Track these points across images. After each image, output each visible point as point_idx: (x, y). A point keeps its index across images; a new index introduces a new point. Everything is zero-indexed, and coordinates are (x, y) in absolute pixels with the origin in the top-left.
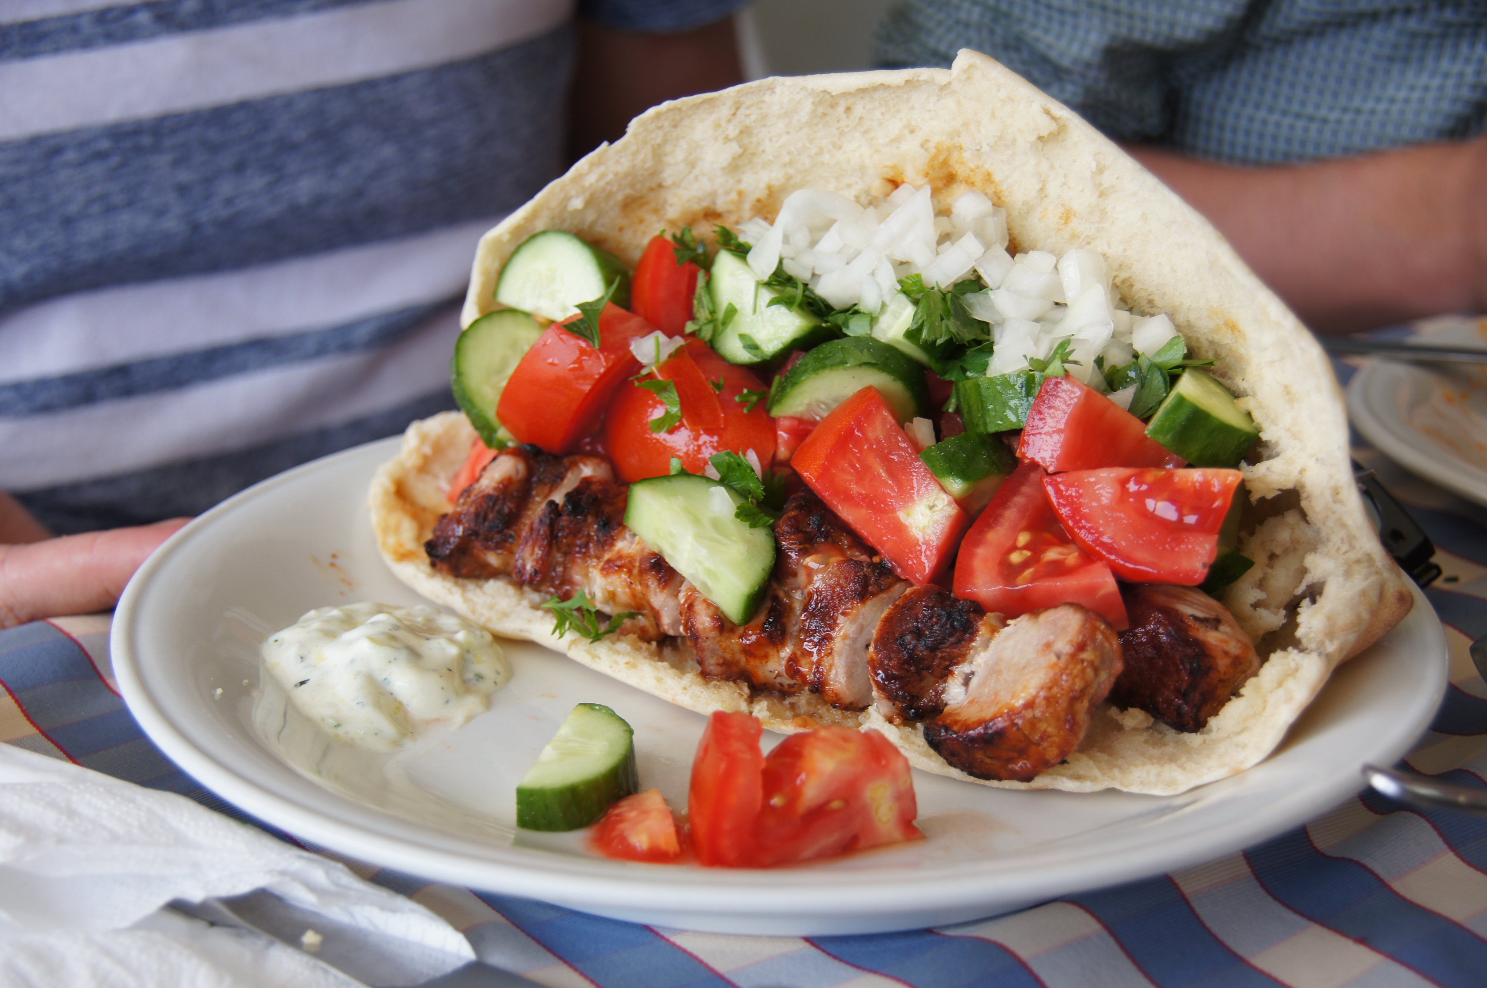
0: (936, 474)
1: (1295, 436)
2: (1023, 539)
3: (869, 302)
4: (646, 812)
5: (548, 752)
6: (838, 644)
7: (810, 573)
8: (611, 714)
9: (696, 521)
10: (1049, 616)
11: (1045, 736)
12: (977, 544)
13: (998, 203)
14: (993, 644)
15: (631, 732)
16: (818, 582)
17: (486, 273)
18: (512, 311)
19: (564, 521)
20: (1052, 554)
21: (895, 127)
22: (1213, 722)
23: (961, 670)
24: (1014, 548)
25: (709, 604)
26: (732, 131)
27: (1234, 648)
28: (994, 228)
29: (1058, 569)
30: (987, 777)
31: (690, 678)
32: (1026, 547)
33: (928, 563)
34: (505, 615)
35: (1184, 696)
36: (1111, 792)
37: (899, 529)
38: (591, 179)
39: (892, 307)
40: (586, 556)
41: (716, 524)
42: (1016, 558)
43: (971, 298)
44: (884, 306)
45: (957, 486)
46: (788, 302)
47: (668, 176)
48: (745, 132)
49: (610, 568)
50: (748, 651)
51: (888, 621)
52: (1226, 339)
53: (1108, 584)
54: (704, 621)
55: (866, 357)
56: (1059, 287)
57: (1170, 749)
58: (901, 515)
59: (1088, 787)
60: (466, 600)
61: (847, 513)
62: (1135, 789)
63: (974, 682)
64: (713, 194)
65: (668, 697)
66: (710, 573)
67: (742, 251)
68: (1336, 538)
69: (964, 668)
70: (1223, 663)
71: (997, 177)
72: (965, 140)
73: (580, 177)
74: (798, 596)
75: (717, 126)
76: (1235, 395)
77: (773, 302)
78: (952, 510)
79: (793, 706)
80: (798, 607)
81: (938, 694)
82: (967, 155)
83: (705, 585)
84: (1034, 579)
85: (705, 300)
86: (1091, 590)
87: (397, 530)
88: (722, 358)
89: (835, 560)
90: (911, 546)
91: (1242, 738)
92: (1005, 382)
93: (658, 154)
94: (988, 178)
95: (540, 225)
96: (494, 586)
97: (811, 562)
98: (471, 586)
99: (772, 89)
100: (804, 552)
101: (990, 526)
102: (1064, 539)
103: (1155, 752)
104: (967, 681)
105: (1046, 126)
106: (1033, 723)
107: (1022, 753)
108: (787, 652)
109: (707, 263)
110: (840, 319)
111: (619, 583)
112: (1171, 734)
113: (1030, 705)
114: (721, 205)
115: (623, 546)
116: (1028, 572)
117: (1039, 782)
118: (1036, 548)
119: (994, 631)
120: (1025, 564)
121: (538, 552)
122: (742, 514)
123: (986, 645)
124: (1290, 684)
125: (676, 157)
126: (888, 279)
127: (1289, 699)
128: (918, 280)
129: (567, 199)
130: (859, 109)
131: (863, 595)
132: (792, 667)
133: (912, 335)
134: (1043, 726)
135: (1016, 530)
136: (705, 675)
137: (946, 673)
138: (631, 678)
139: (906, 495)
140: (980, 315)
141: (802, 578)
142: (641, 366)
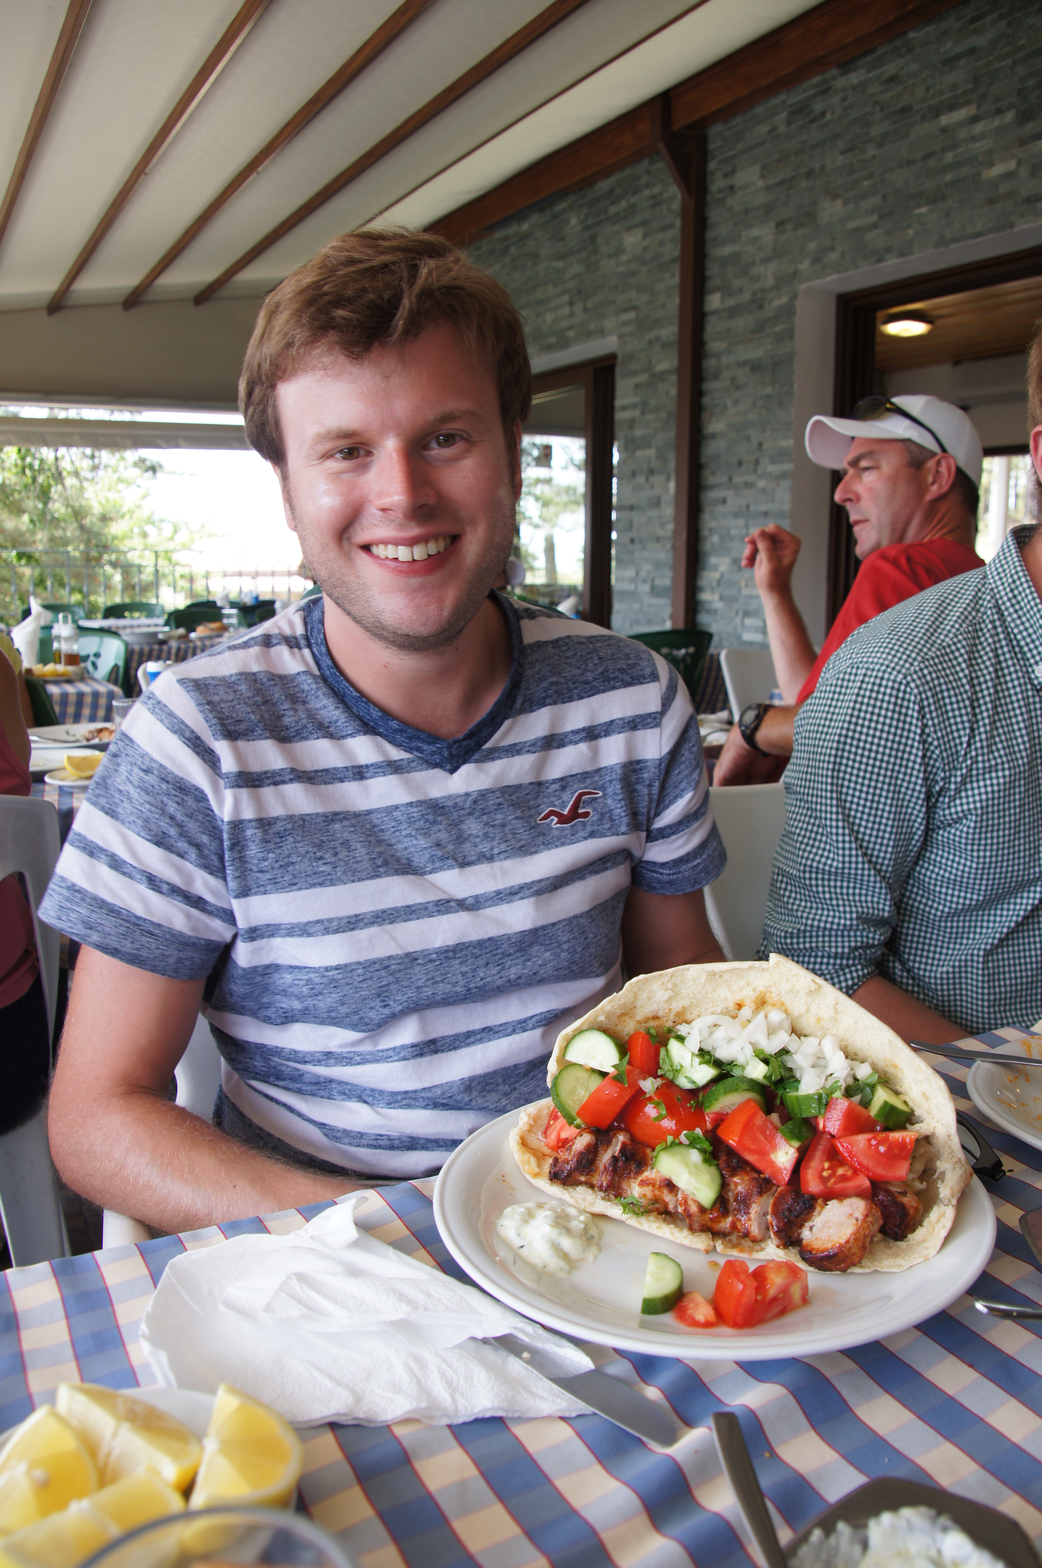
0: (787, 1139)
1: (929, 1113)
2: (826, 1165)
3: (741, 1060)
4: (697, 1304)
5: (648, 1279)
6: (753, 1215)
7: (736, 1184)
8: (666, 1256)
9: (687, 1166)
10: (848, 1202)
11: (854, 1254)
12: (807, 1168)
13: (786, 1012)
14: (823, 1213)
15: (679, 1265)
16: (740, 1188)
17: (561, 1048)
18: (575, 1064)
19: (620, 1164)
20: (840, 1171)
21: (742, 983)
22: (910, 1236)
23: (807, 1225)
24: (823, 1170)
25: (696, 1201)
26: (669, 986)
27: (914, 1204)
28: (787, 1026)
29: (844, 1178)
30: (826, 1270)
31: (686, 1232)
32: (829, 1169)
33: (786, 1176)
34: (592, 1204)
35: (898, 1227)
36: (875, 1271)
37: (772, 1163)
38: (608, 1008)
39: (751, 1063)
40: (629, 1178)
41: (695, 1166)
42: (825, 1174)
43: (786, 1058)
44: (748, 1063)
45: (796, 1144)
46: (708, 1063)
47: (639, 1004)
48: (675, 985)
49: (643, 1183)
50: (712, 1220)
51: (775, 1205)
52: (891, 1070)
53: (867, 1183)
54: (694, 1209)
55: (745, 1087)
56: (822, 1051)
57: (894, 1249)
58: (773, 1157)
59: (867, 1270)
60: (572, 1197)
61: (750, 1157)
62: (886, 1270)
63: (814, 1229)
64: (658, 1011)
65: (678, 1241)
66: (696, 1188)
67: (681, 1039)
68: (946, 1153)
69: (810, 1223)
70: (911, 1211)
71: (787, 1004)
72: (772, 989)
73: (603, 1007)
74: (730, 1193)
75: (663, 984)
76: (897, 1093)
77: (700, 1063)
78: (796, 1155)
79: (730, 1241)
80: (732, 1200)
81: (799, 1234)
82: (774, 995)
83: (693, 1193)
84: (835, 1183)
85: (667, 1061)
86: (859, 1187)
87: (529, 1163)
88: (677, 1086)
89: (746, 1178)
90: (778, 1170)
91: (926, 1244)
92: (809, 1097)
93: (636, 996)
94: (783, 1004)
95: (585, 1027)
96: (581, 1189)
97: (736, 1179)
98: (571, 1189)
99: (688, 970)
100: (733, 1175)
101: (810, 1160)
102: (842, 1162)
103: (889, 1252)
104: (811, 1228)
105: (813, 986)
106: (849, 1250)
107: (843, 1262)
108: (730, 1219)
109: (665, 1043)
110: (729, 1068)
111: (648, 1190)
112: (892, 1242)
113: (847, 1242)
114: (660, 1014)
115: (647, 1174)
116: (832, 1180)
117: (849, 1271)
118: (833, 1168)
119: (822, 1207)
120: (830, 1177)
121: (609, 1178)
122: (706, 1161)
123: (820, 1214)
124: (943, 1220)
125: (644, 995)
126: (749, 1051)
127: (944, 1227)
128: (762, 1052)
129: (598, 1016)
130: (725, 977)
131: (761, 1194)
132: (734, 1226)
133: (765, 1077)
134: (853, 1250)
135: (822, 1161)
136: (691, 1229)
137: (801, 1226)
138: (659, 1233)
139: (774, 1148)
140: (790, 1065)
141: (732, 1186)
142: (645, 1093)
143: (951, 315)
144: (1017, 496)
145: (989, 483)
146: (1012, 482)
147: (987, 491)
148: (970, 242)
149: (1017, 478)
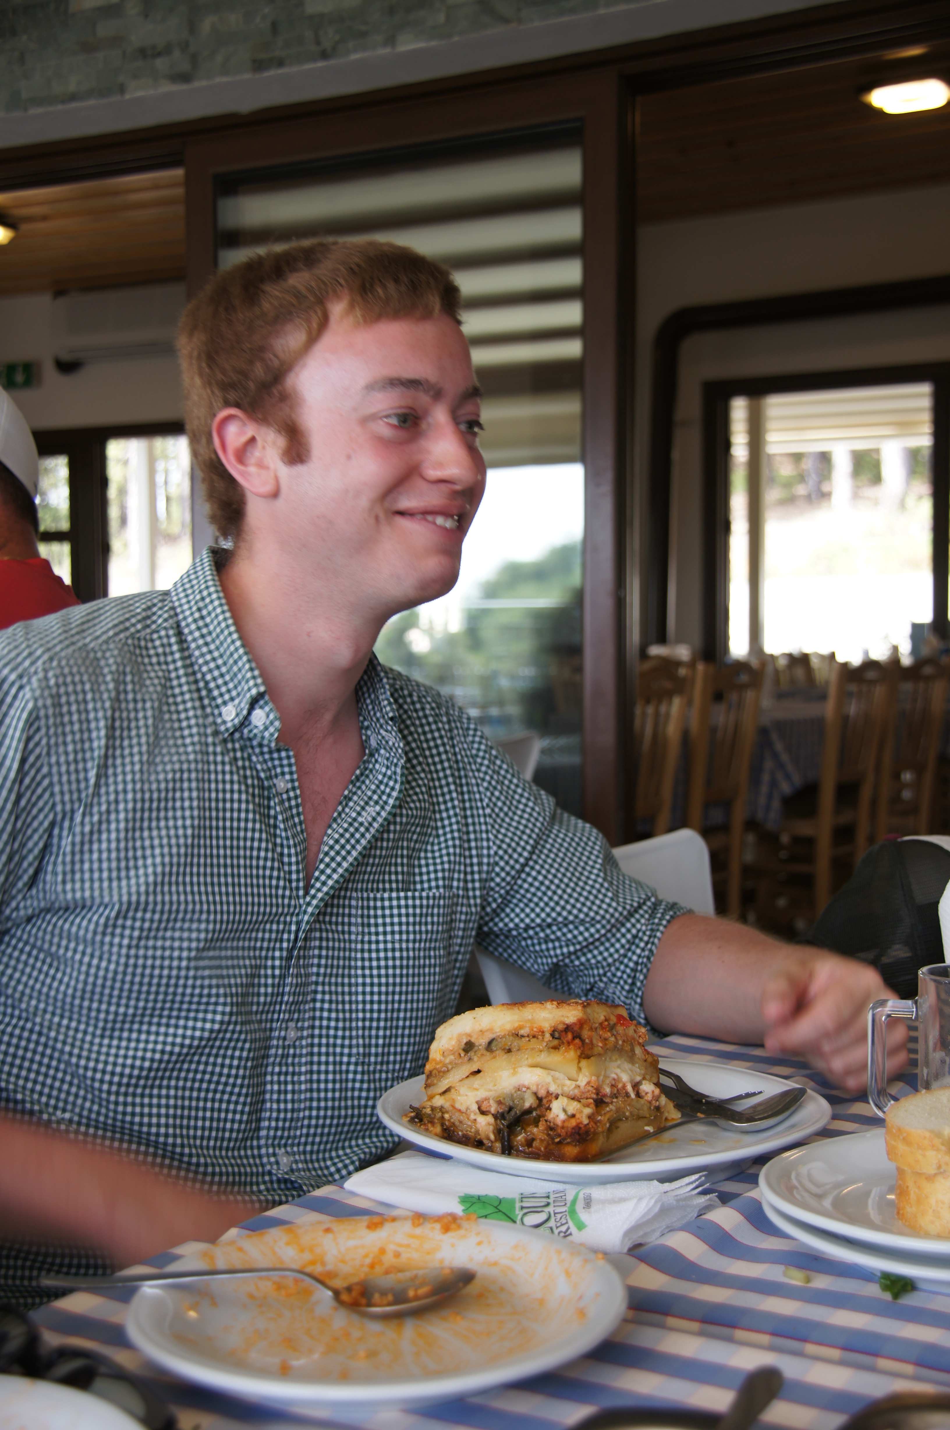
143: (45, 218)
144: (168, 499)
145: (126, 480)
146: (160, 479)
147: (123, 491)
148: (60, 107)
149: (167, 472)
